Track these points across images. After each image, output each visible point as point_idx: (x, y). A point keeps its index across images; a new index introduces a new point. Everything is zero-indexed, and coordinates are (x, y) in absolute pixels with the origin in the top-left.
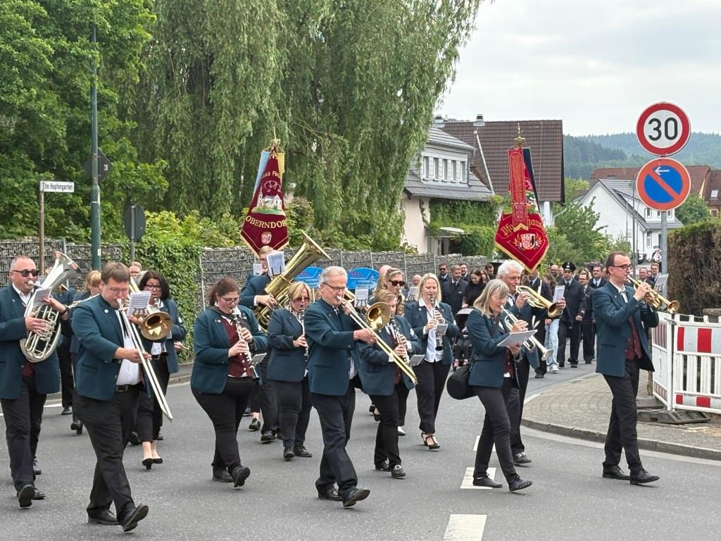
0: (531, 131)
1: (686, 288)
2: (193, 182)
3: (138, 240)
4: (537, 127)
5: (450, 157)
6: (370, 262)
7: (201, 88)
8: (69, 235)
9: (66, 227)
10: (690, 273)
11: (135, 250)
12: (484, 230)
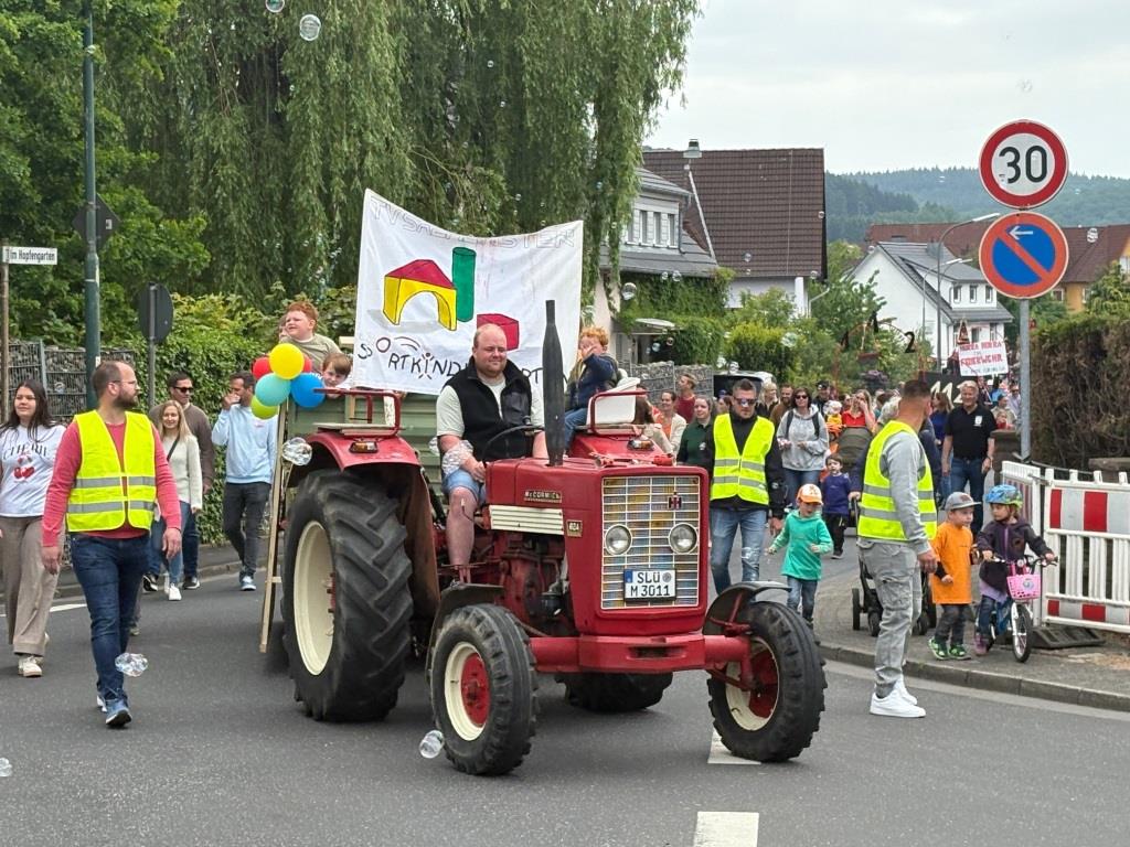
0: (774, 166)
1: (1059, 425)
3: (161, 342)
4: (785, 159)
7: (262, 95)
8: (49, 333)
9: (44, 321)
10: (1066, 399)
11: (155, 358)
12: (705, 324)
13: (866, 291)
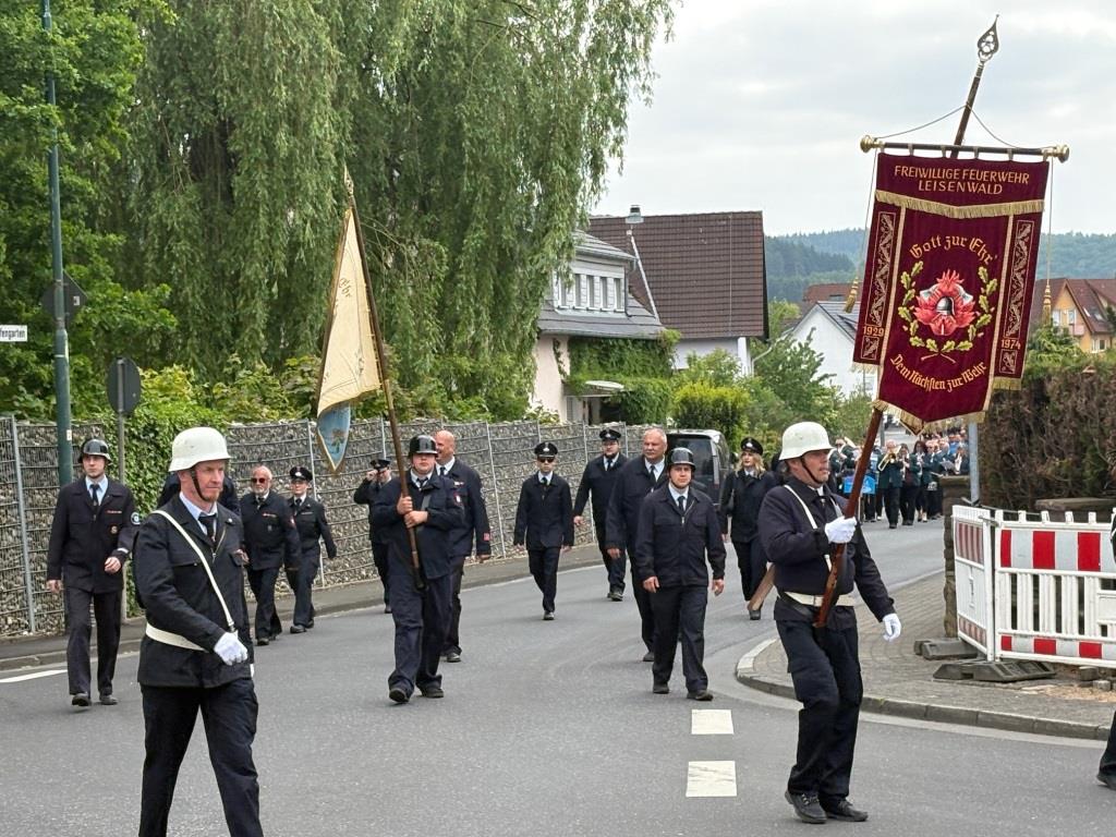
0: (714, 229)
1: (1006, 469)
2: (206, 319)
3: (129, 414)
4: (725, 223)
5: (598, 272)
6: (486, 438)
7: (214, 172)
8: (20, 409)
9: (15, 397)
10: (1013, 444)
11: (124, 430)
12: (654, 385)
13: (805, 349)
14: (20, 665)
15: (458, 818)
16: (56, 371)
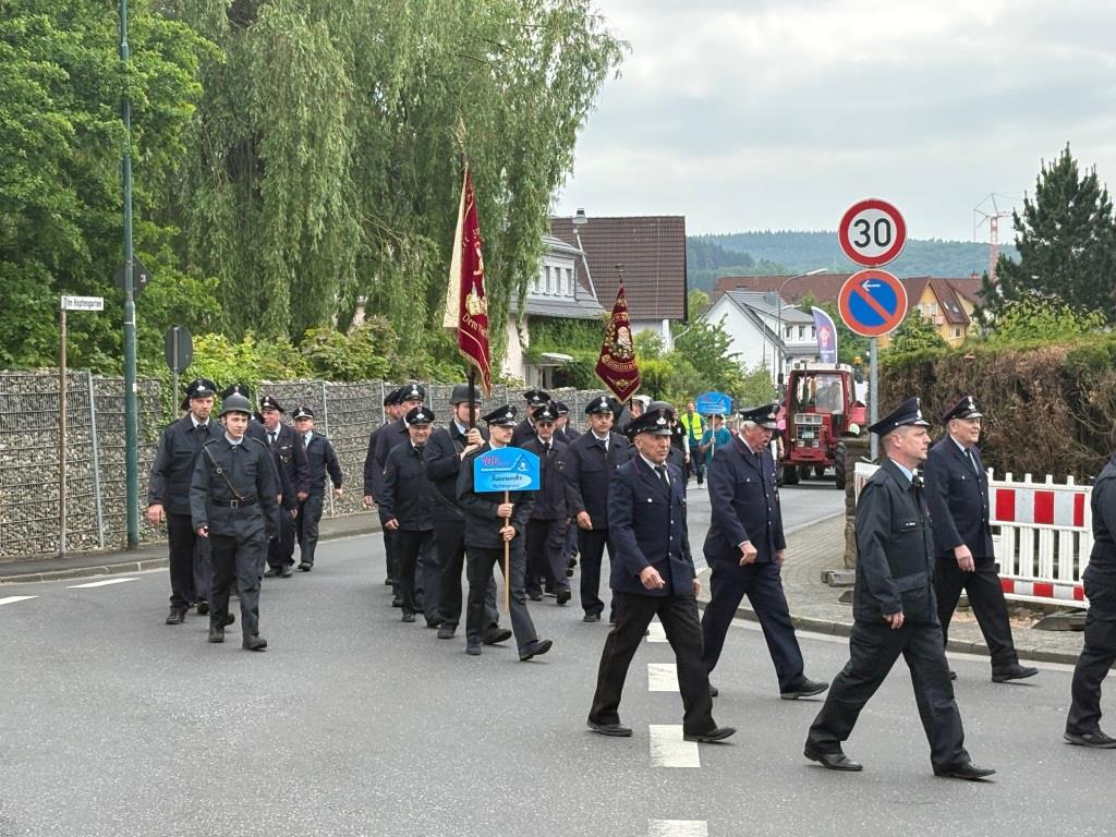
0: (646, 230)
3: (182, 372)
4: (654, 225)
5: (553, 264)
8: (95, 365)
9: (91, 355)
13: (716, 331)
14: (93, 573)
15: (469, 704)
16: (125, 334)
